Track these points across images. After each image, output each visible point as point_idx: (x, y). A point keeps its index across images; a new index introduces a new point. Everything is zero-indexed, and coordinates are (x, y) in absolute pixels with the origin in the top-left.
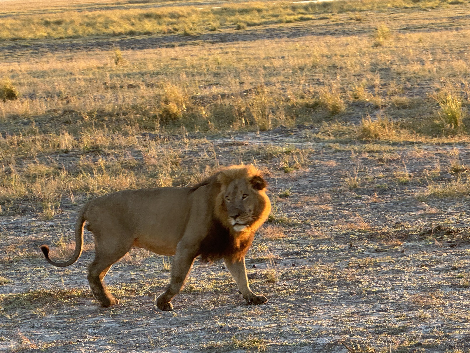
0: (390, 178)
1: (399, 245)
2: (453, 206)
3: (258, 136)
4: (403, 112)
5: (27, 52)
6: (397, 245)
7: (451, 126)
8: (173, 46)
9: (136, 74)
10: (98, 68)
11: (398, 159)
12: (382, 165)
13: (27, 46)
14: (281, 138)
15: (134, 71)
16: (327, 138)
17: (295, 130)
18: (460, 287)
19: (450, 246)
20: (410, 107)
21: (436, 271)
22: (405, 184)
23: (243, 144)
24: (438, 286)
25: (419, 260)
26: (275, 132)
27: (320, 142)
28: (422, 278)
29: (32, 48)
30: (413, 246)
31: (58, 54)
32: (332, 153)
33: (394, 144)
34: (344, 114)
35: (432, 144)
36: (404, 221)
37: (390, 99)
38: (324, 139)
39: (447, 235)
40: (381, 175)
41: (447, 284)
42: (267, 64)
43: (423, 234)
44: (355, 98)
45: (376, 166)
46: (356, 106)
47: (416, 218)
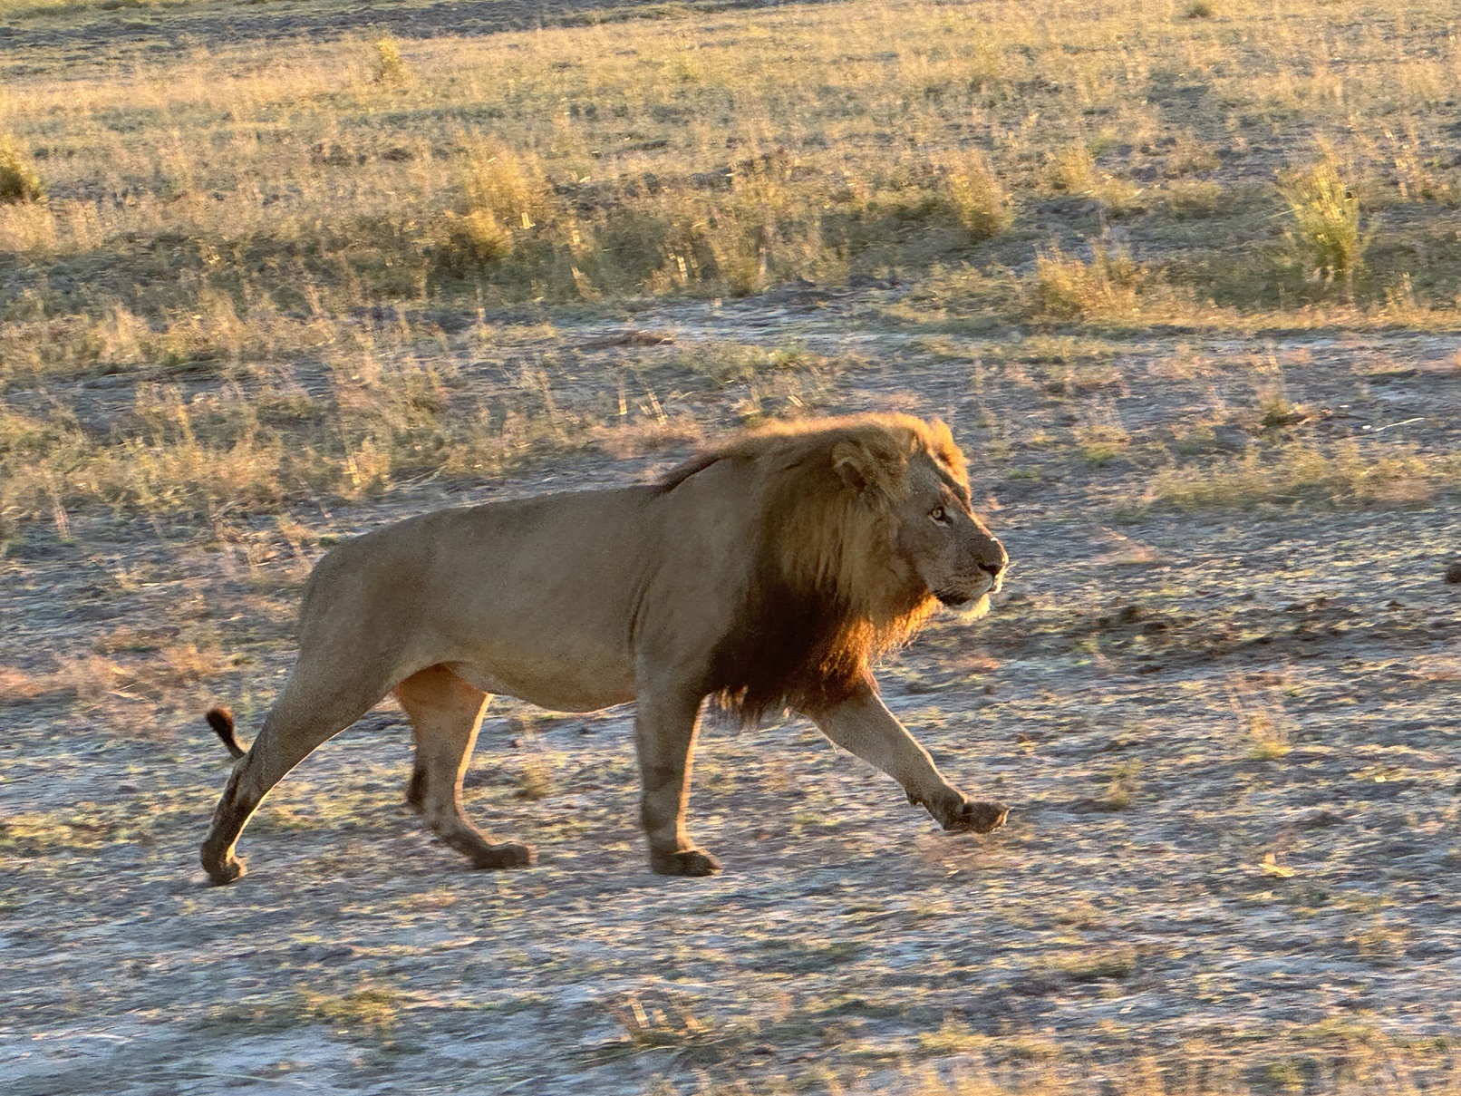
0: (1063, 447)
1: (988, 670)
2: (1216, 538)
3: (717, 314)
4: (1190, 230)
5: (140, 45)
6: (977, 671)
7: (1325, 273)
8: (588, 23)
9: (424, 117)
10: (319, 98)
11: (1113, 385)
12: (1054, 405)
13: (142, 28)
14: (785, 319)
15: (423, 107)
16: (923, 318)
17: (839, 291)
18: (1102, 810)
19: (1141, 672)
20: (1219, 214)
21: (1057, 754)
22: (1103, 465)
23: (657, 341)
24: (1036, 806)
25: (1020, 720)
26: (774, 300)
27: (902, 330)
28: (999, 781)
29: (159, 32)
30: (1028, 673)
31: (230, 52)
32: (919, 366)
33: (1122, 335)
34: (1007, 240)
35: (1240, 333)
36: (1042, 589)
37: (1163, 187)
38: (914, 322)
39: (1145, 634)
40: (1039, 436)
41: (1065, 798)
42: (835, 80)
43: (1074, 635)
44: (1058, 187)
45: (1036, 407)
46: (1056, 211)
47: (1083, 578)
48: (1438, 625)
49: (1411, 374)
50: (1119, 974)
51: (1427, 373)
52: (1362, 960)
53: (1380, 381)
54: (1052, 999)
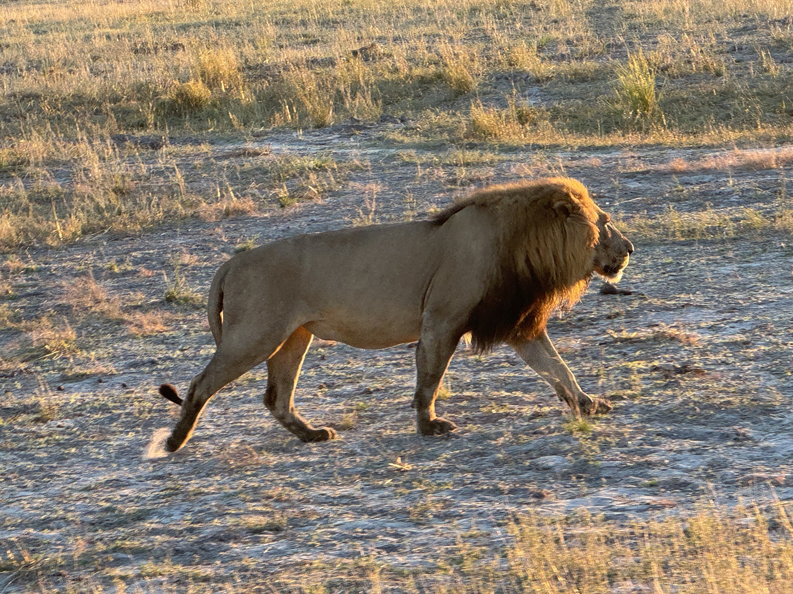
3: (299, 138)
7: (636, 113)
9: (200, 26)
10: (151, 15)
14: (335, 141)
15: (202, 20)
16: (407, 140)
17: (372, 124)
21: (336, 396)
23: (259, 154)
25: (328, 376)
26: (334, 130)
27: (393, 147)
32: (392, 167)
38: (402, 142)
44: (511, 65)
45: (441, 191)
46: (506, 79)
48: (580, 320)
49: (648, 172)
50: (276, 529)
51: (656, 171)
52: (411, 521)
53: (632, 176)
54: (231, 544)
